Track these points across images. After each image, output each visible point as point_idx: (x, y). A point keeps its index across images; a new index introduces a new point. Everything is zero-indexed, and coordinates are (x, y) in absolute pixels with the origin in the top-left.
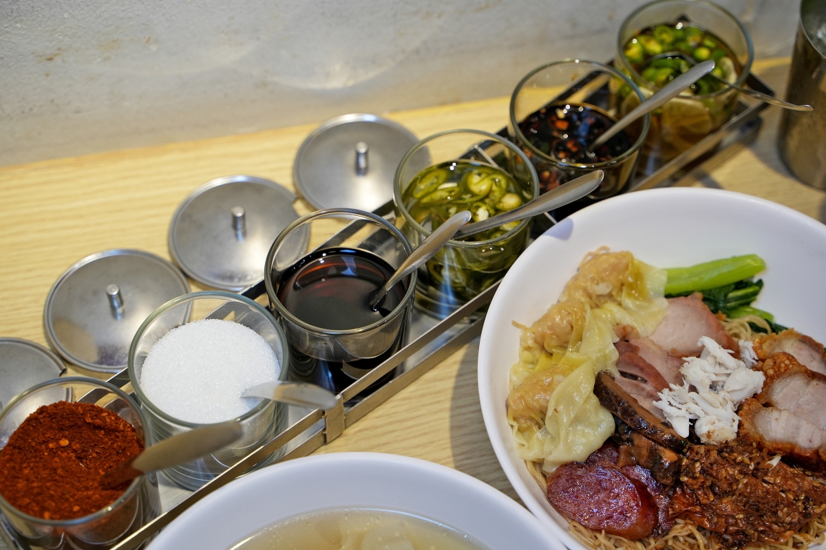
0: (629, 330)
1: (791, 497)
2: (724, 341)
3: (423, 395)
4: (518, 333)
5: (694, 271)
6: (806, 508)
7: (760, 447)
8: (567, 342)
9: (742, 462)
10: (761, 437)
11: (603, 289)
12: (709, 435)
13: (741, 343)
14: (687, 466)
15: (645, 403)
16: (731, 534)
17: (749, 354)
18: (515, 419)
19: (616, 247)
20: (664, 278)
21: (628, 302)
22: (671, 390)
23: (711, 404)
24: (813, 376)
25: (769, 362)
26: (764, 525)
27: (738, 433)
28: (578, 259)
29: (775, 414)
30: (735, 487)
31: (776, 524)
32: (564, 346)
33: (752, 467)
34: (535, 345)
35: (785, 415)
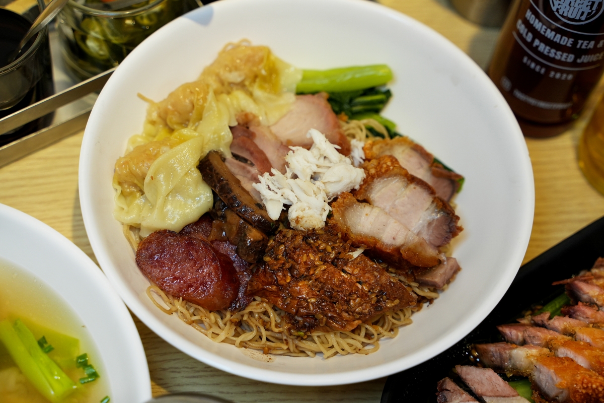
0: (251, 117)
1: (366, 289)
2: (337, 137)
3: (59, 158)
4: (145, 106)
5: (328, 74)
6: (378, 301)
7: (345, 237)
8: (188, 120)
9: (325, 250)
10: (348, 229)
11: (235, 77)
12: (297, 221)
13: (354, 142)
14: (273, 247)
15: (248, 185)
16: (302, 317)
17: (358, 153)
18: (120, 184)
19: (257, 40)
20: (299, 77)
21: (258, 92)
22: (271, 175)
23: (305, 192)
24: (412, 180)
25: (374, 162)
26: (335, 311)
27: (326, 223)
28: (218, 47)
29: (366, 209)
30: (311, 272)
31: (347, 312)
32: (185, 123)
33: (332, 256)
34: (159, 120)
35: (376, 211)
